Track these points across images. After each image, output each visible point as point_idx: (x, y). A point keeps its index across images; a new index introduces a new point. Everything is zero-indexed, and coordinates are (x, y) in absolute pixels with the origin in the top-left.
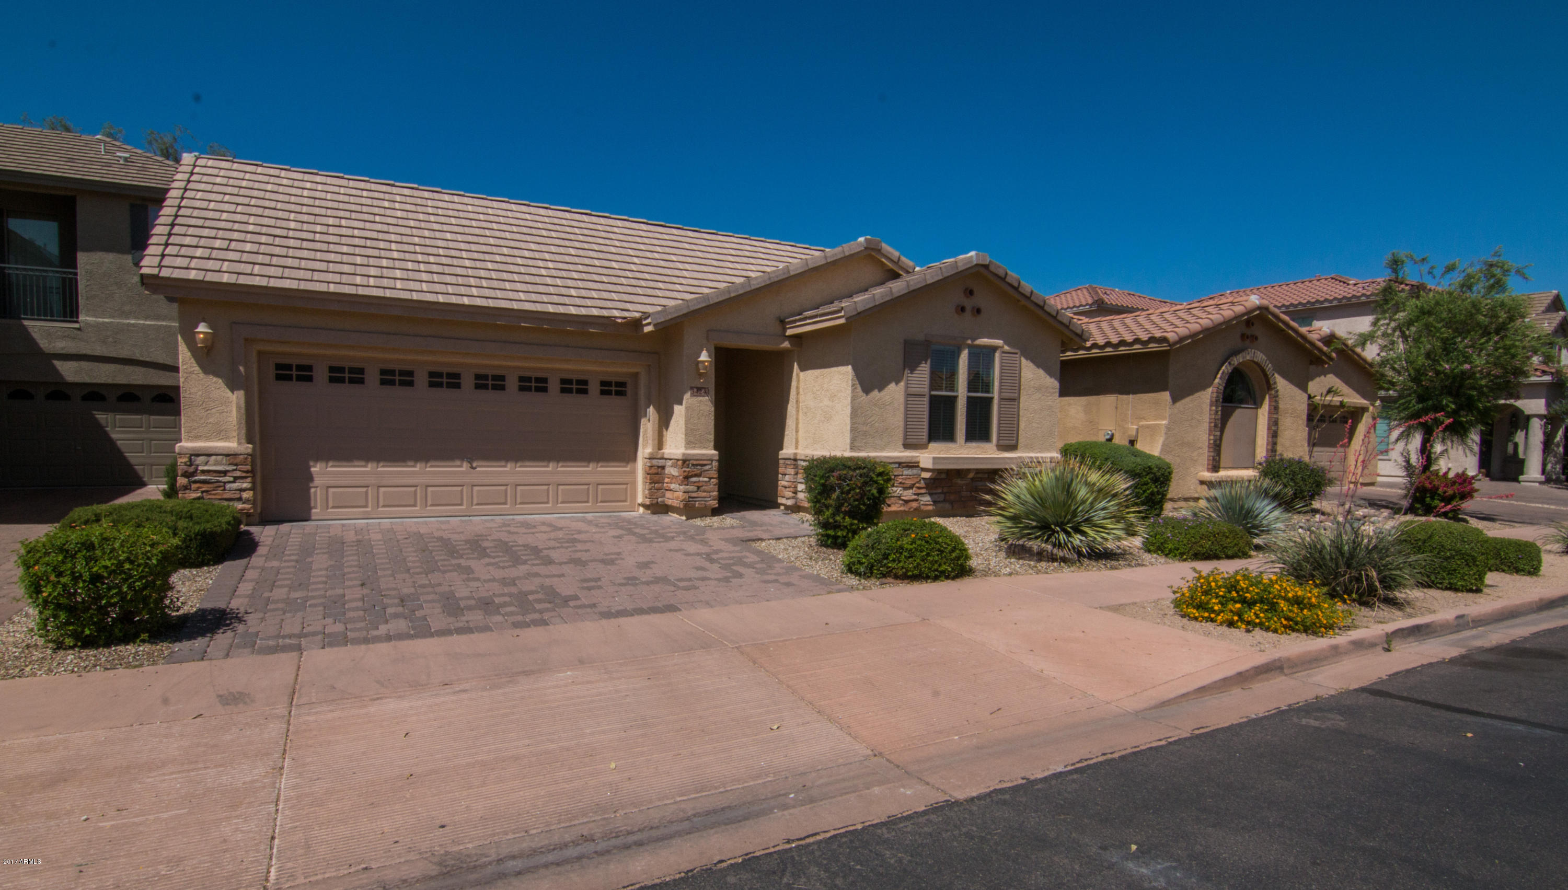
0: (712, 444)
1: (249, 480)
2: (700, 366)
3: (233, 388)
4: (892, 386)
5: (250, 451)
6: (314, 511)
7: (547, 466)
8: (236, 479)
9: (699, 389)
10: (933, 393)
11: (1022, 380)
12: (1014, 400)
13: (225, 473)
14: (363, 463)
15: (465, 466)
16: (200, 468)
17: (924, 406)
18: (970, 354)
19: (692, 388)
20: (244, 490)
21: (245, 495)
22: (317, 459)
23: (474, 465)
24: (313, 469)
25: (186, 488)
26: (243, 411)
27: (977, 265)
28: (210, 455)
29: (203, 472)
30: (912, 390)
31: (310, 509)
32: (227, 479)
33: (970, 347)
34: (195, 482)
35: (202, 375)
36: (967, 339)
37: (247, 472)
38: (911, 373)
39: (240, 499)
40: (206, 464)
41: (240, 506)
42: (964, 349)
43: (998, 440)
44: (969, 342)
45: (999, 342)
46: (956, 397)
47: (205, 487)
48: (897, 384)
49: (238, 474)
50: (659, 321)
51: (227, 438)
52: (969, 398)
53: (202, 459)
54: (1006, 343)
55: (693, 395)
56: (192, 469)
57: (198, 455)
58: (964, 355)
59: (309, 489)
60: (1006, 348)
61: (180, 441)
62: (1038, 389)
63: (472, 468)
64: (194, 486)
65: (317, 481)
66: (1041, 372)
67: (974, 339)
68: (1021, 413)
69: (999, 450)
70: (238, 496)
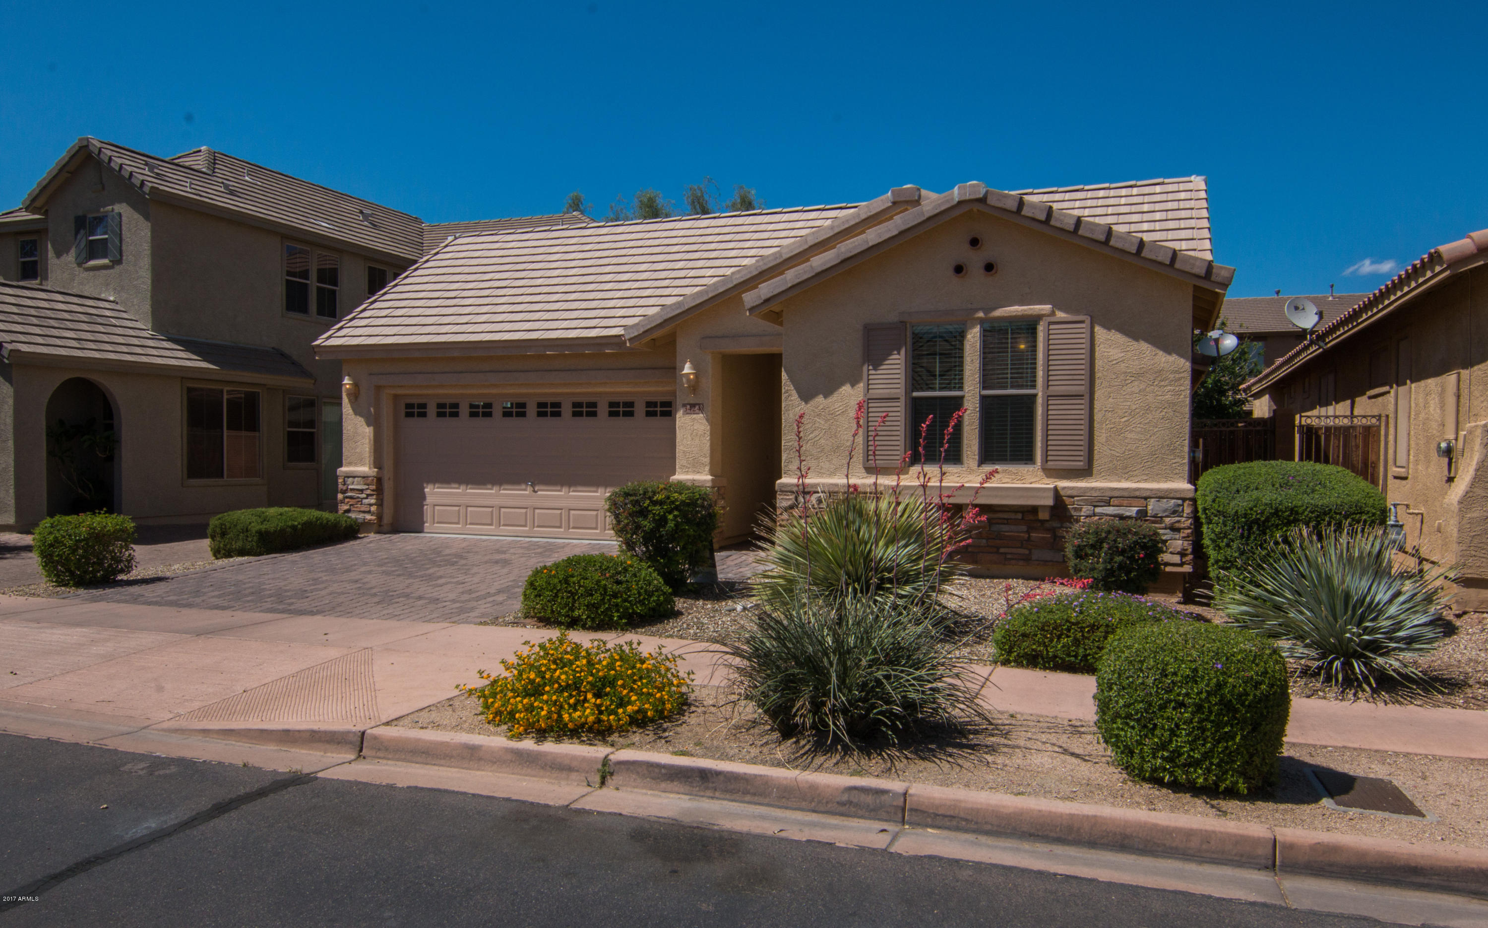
0: (707, 468)
1: (374, 497)
2: (684, 380)
3: (368, 425)
4: (846, 389)
5: (375, 474)
6: (426, 524)
7: (596, 492)
8: (368, 495)
9: (693, 406)
10: (915, 394)
11: (1099, 364)
12: (1080, 396)
13: (362, 491)
14: (456, 486)
15: (528, 491)
16: (351, 487)
17: (898, 414)
18: (986, 333)
19: (684, 405)
20: (371, 505)
21: (373, 509)
22: (429, 482)
23: (536, 489)
24: (426, 490)
25: (342, 502)
26: (372, 442)
27: (960, 203)
28: (354, 477)
29: (352, 490)
30: (874, 393)
31: (423, 523)
32: (364, 496)
33: (982, 321)
34: (347, 497)
35: (353, 416)
36: (977, 310)
37: (373, 490)
38: (875, 369)
39: (369, 512)
40: (353, 483)
41: (368, 517)
42: (973, 327)
43: (1046, 460)
44: (981, 314)
45: (1046, 308)
46: (962, 397)
47: (352, 502)
48: (853, 386)
49: (369, 492)
50: (632, 335)
51: (363, 465)
52: (983, 398)
53: (350, 479)
54: (1057, 306)
55: (685, 413)
56: (345, 488)
57: (348, 477)
58: (973, 337)
59: (423, 506)
60: (1061, 315)
61: (341, 466)
62: (1139, 375)
63: (535, 491)
64: (347, 500)
65: (430, 500)
66: (1144, 346)
67: (987, 311)
68: (1098, 417)
69: (1048, 476)
70: (368, 509)
